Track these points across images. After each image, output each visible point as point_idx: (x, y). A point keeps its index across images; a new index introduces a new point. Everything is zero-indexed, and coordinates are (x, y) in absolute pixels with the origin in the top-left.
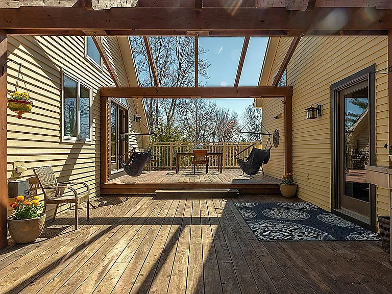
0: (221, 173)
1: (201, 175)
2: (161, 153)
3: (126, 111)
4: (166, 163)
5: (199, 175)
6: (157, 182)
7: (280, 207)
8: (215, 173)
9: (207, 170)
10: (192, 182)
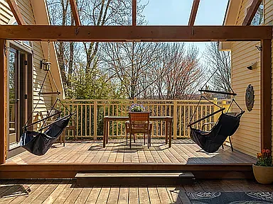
0: (170, 147)
1: (141, 149)
2: (80, 114)
3: (30, 55)
4: (88, 130)
5: (137, 150)
6: (76, 163)
7: (250, 199)
8: (162, 148)
9: (149, 142)
10: (127, 162)
